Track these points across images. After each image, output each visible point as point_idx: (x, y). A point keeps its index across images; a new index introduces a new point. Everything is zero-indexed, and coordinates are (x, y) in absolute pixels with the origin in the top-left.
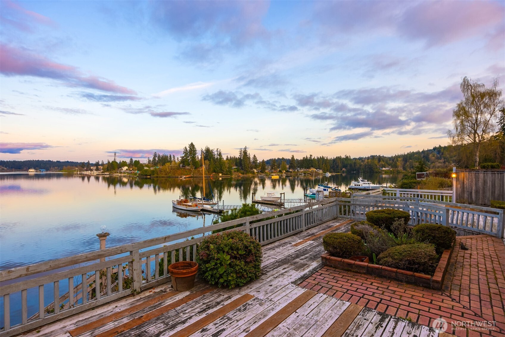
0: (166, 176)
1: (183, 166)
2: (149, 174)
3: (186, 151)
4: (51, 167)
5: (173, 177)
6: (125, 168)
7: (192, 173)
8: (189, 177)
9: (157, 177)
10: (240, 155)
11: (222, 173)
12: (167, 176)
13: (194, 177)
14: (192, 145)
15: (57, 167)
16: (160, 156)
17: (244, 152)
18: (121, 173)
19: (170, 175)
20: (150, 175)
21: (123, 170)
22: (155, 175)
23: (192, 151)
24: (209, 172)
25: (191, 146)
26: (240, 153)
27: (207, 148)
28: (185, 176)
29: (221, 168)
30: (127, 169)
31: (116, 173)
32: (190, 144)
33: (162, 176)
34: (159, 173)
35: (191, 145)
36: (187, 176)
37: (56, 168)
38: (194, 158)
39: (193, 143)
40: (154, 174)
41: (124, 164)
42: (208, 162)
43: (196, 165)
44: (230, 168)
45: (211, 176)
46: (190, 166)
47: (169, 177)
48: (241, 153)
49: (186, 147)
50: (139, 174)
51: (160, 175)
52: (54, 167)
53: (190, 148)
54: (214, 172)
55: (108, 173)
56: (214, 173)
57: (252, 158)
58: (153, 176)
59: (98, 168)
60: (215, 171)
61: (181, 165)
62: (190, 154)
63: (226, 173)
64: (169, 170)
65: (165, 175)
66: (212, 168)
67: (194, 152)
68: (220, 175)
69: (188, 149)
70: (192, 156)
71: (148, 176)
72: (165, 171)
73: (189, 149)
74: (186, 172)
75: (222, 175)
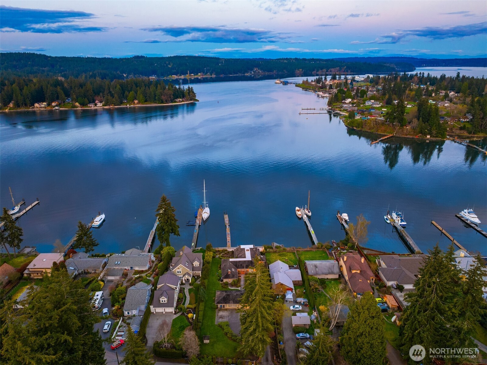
2: (355, 126)
6: (348, 101)
9: (361, 131)
13: (396, 137)
18: (341, 109)
19: (373, 130)
21: (346, 103)
33: (366, 130)
34: (364, 127)
40: (359, 128)
43: (402, 123)
45: (417, 137)
56: (420, 135)
63: (435, 135)
64: (373, 125)
65: (369, 130)
74: (390, 129)
75: (430, 137)
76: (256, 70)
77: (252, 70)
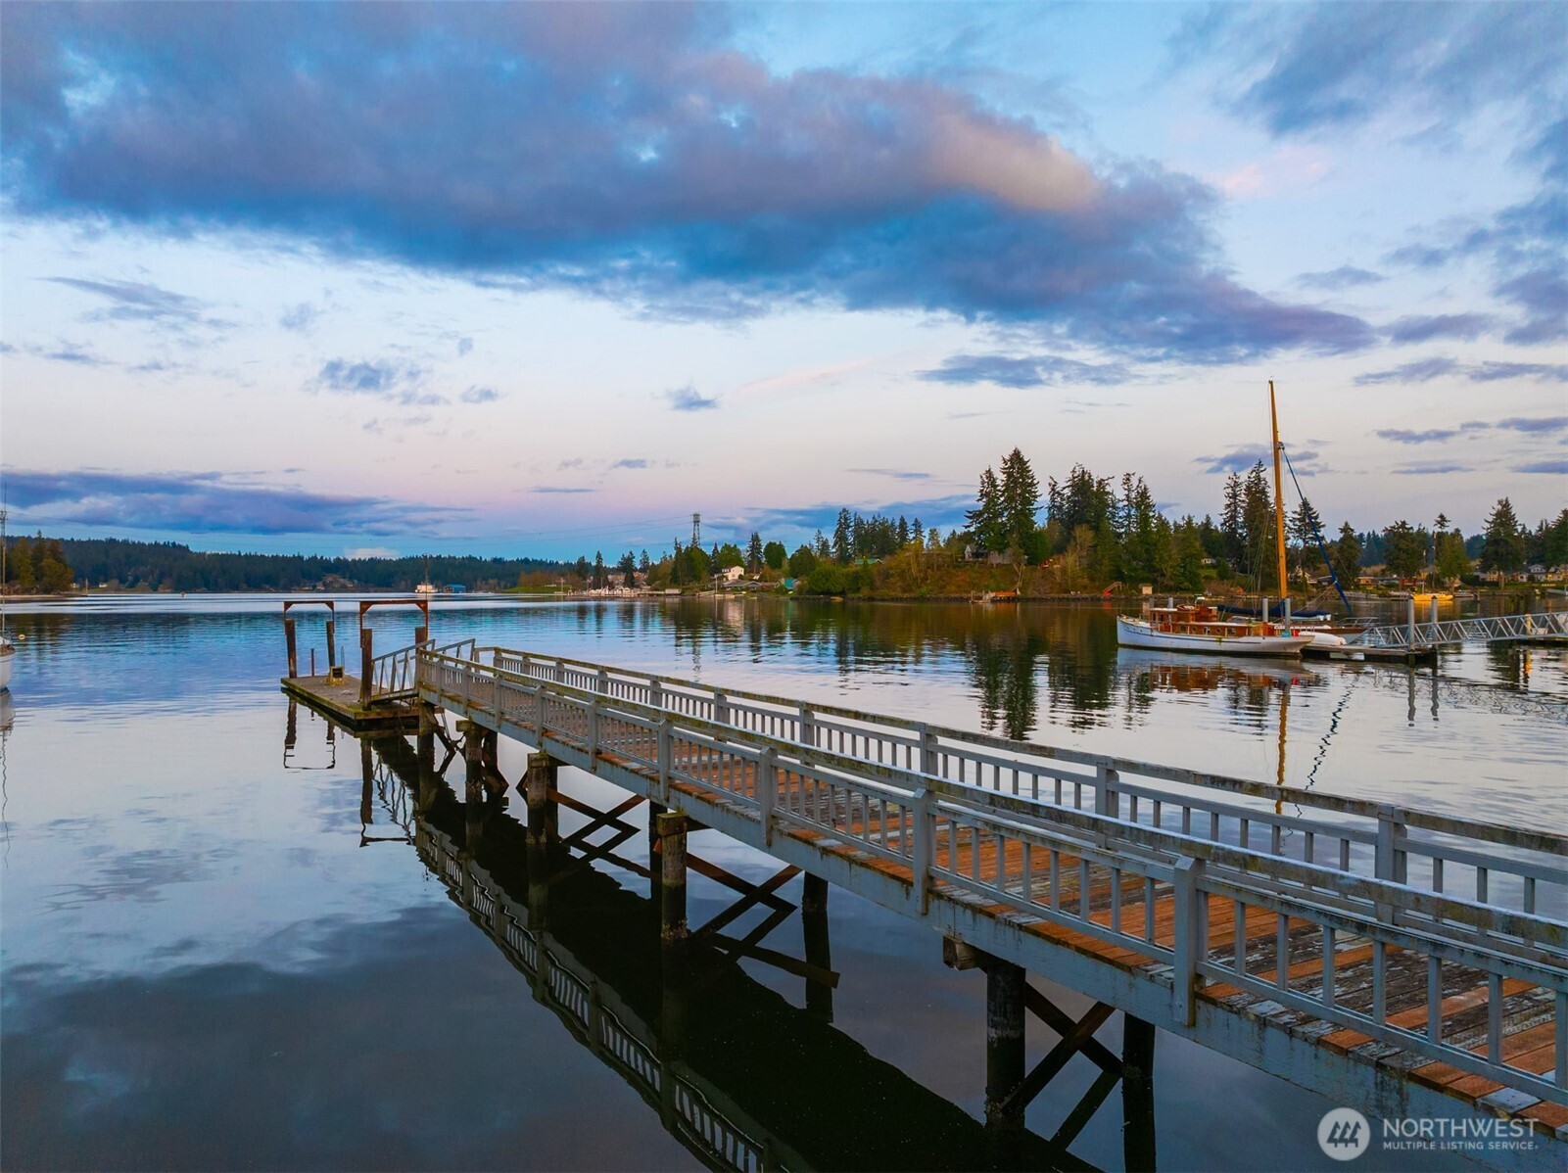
0: (906, 595)
1: (976, 555)
2: (839, 588)
3: (988, 493)
4: (476, 581)
5: (937, 599)
6: (735, 573)
7: (1019, 584)
8: (1008, 600)
9: (871, 599)
10: (1232, 507)
11: (1153, 582)
12: (913, 595)
13: (1028, 600)
14: (1017, 463)
15: (496, 580)
16: (862, 523)
17: (1248, 488)
18: (722, 590)
19: (924, 589)
20: (842, 593)
21: (727, 579)
22: (865, 592)
23: (1015, 488)
24: (1092, 579)
25: (1012, 467)
26: (1228, 496)
27: (1078, 471)
28: (992, 595)
29: (1150, 560)
30: (740, 576)
31: (703, 590)
32: (1007, 458)
33: (893, 594)
34: (878, 584)
35: (1010, 460)
36: (1002, 595)
37: (491, 581)
38: (1024, 516)
39: (1023, 453)
40: (858, 590)
41: (729, 556)
42: (1091, 534)
43: (1034, 549)
44: (1190, 559)
45: (1106, 594)
46: (1009, 551)
47: (922, 599)
48: (1235, 496)
49: (989, 472)
50: (800, 589)
51: (883, 592)
52: (485, 579)
53: (1009, 475)
54: (1116, 579)
55: (677, 591)
56: (1115, 584)
57: (1290, 515)
58: (853, 595)
59: (633, 577)
60: (1119, 576)
61: (968, 549)
62: (1010, 499)
63: (1172, 583)
64: (920, 571)
65: (904, 591)
66: (1106, 562)
67: (1024, 491)
68: (1147, 590)
69: (1000, 478)
70: (1015, 508)
71: (836, 594)
72: (902, 574)
73: (1004, 477)
74: (993, 576)
75: (1154, 591)
76: (330, 579)
77: (319, 579)
